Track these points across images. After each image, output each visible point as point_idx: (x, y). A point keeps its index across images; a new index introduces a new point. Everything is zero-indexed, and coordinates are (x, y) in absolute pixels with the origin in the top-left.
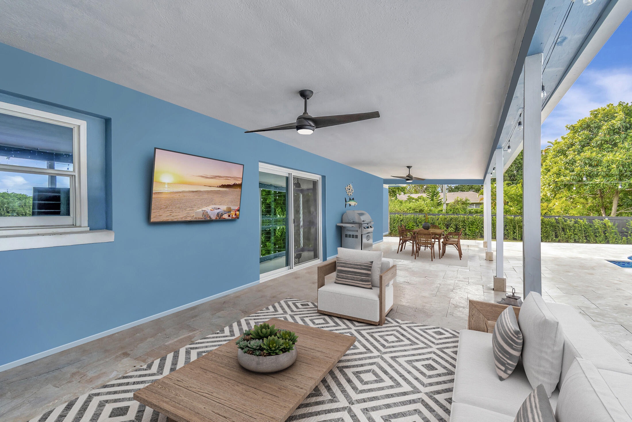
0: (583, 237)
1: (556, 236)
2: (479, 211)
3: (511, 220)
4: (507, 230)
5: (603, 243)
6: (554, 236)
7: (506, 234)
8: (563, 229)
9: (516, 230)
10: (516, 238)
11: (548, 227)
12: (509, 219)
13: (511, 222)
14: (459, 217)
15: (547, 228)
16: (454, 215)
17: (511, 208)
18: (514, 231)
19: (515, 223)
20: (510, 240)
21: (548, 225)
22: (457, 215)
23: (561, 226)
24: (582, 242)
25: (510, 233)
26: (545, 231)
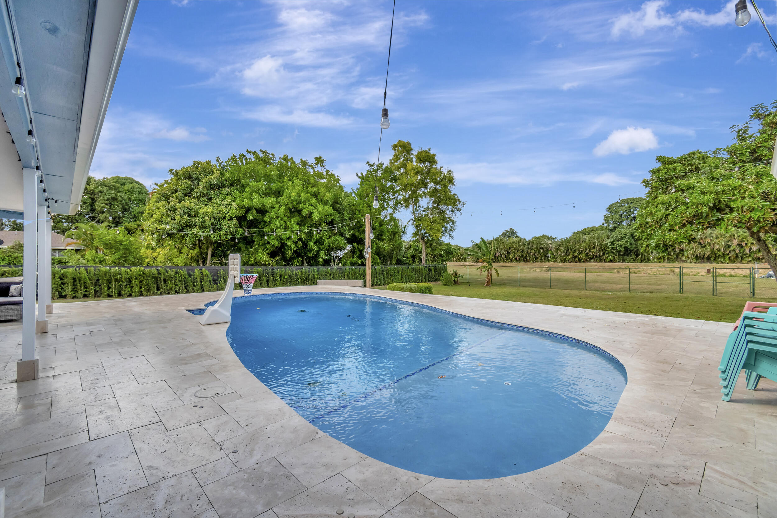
0: (183, 287)
1: (158, 289)
2: (64, 261)
3: (105, 273)
4: (100, 285)
5: (200, 292)
6: (156, 288)
7: (98, 291)
8: (165, 281)
9: (112, 285)
10: (111, 294)
11: (149, 278)
12: (103, 271)
13: (105, 275)
14: (19, 270)
15: (148, 280)
16: (10, 267)
17: (107, 257)
18: (109, 286)
19: (110, 275)
20: (103, 297)
21: (149, 277)
22: (16, 267)
23: (162, 277)
24: (182, 293)
25: (104, 288)
26: (146, 284)
